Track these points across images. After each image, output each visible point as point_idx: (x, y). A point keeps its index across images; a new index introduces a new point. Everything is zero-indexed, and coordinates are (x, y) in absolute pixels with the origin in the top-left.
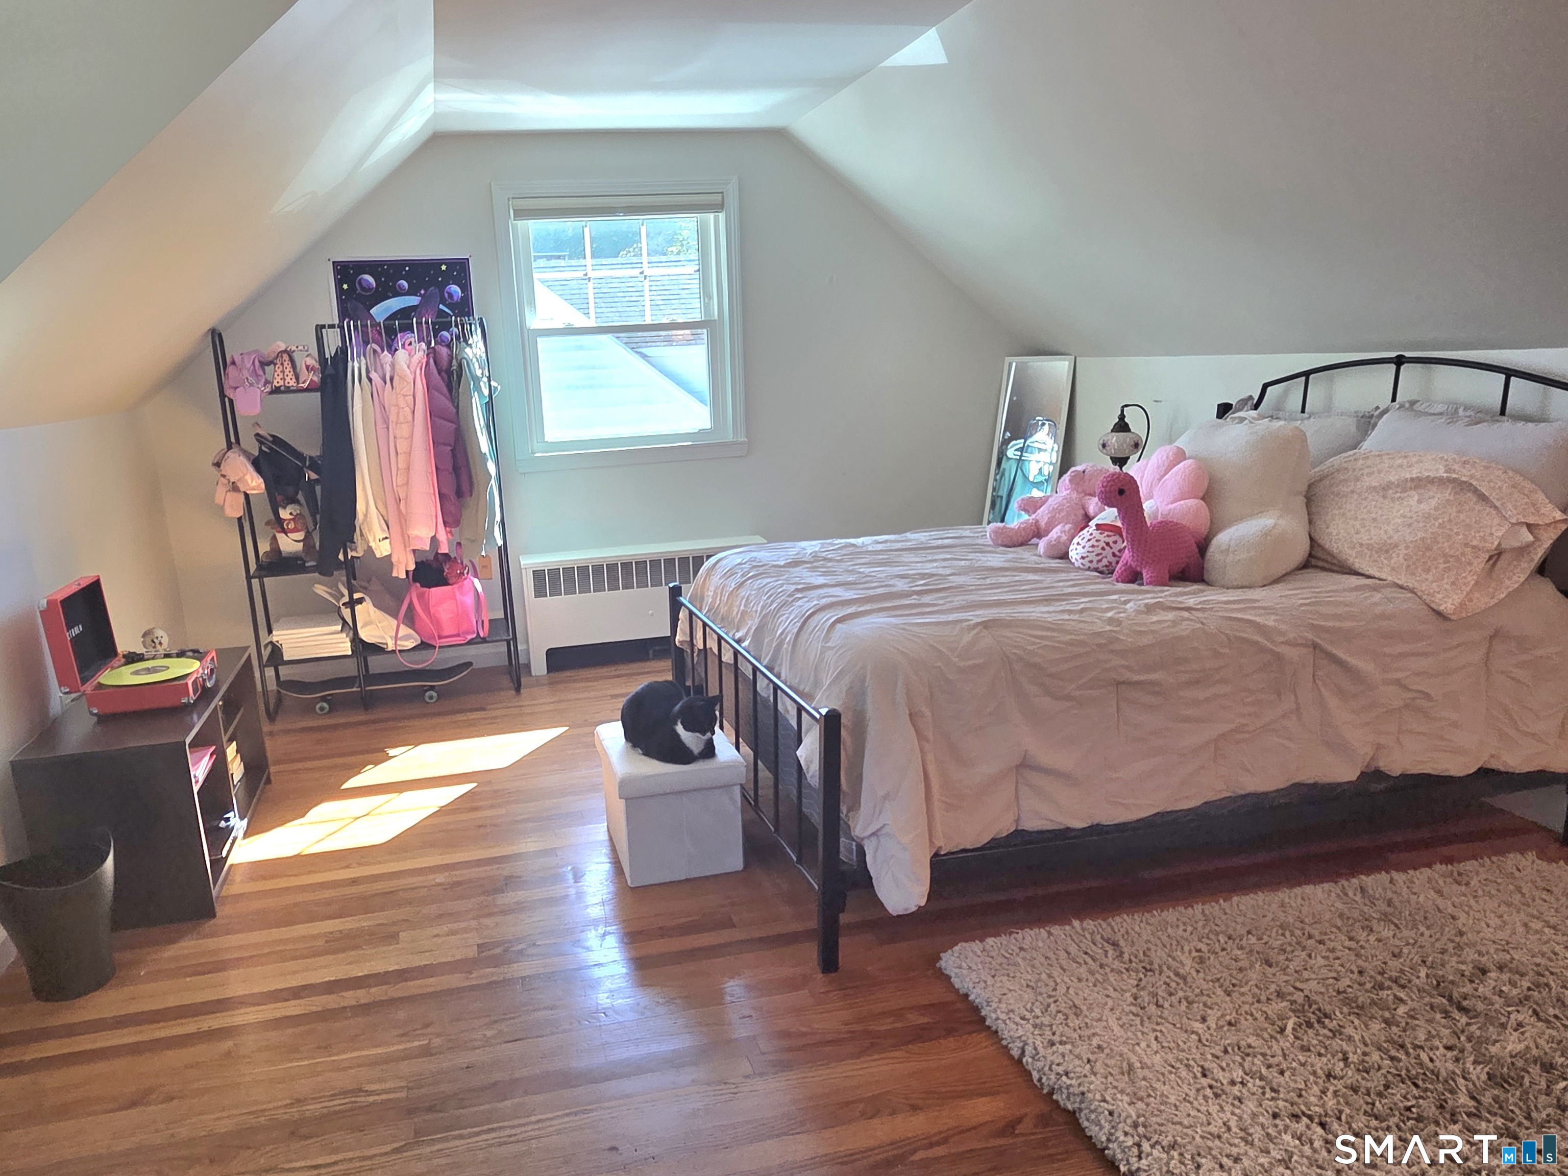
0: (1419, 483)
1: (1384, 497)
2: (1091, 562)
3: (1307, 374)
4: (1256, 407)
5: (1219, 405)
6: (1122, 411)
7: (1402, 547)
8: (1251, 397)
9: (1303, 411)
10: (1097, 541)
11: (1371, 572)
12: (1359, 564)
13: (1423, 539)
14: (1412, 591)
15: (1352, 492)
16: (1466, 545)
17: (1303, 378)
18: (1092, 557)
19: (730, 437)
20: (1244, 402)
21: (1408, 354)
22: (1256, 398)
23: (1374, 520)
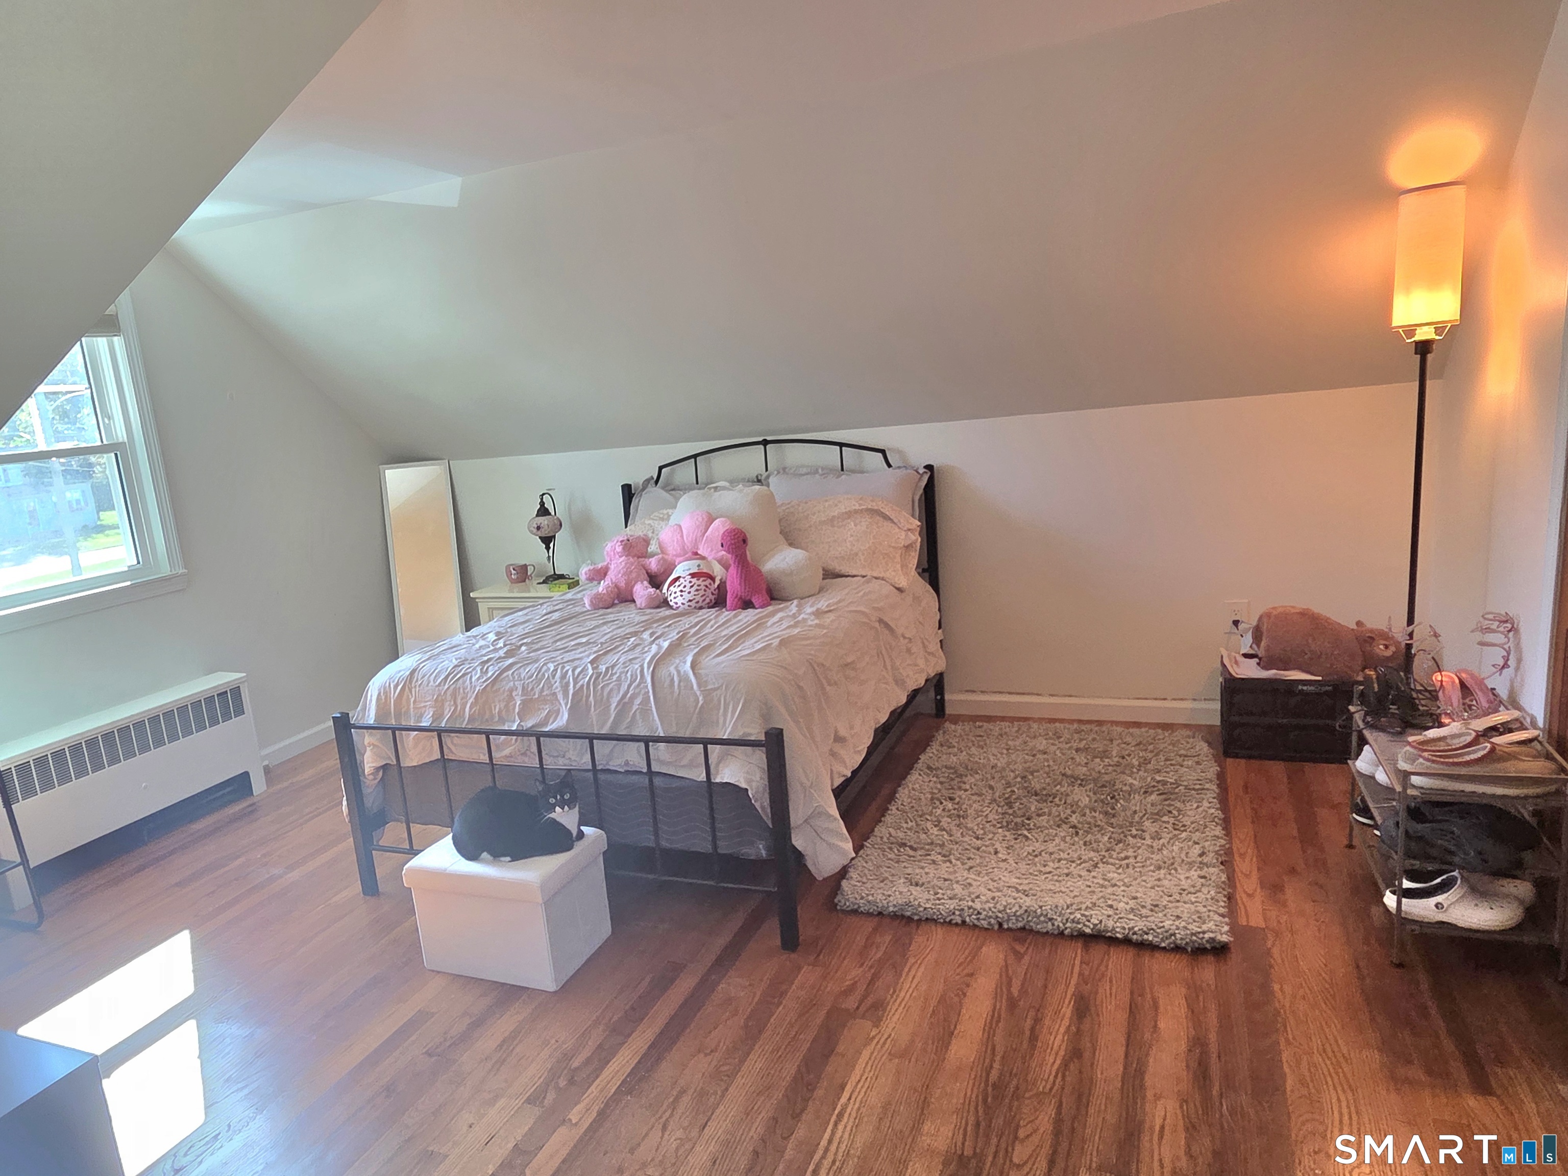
0: (849, 514)
1: (833, 526)
2: (698, 602)
3: (695, 457)
4: (657, 482)
5: (623, 486)
6: (542, 499)
7: (860, 554)
8: (652, 478)
9: (697, 483)
10: (699, 586)
11: (854, 573)
12: (845, 569)
13: (869, 548)
14: (883, 579)
15: (810, 527)
16: (890, 546)
17: (693, 460)
18: (698, 598)
19: (165, 570)
20: (647, 481)
21: (769, 438)
22: (655, 478)
23: (835, 541)
